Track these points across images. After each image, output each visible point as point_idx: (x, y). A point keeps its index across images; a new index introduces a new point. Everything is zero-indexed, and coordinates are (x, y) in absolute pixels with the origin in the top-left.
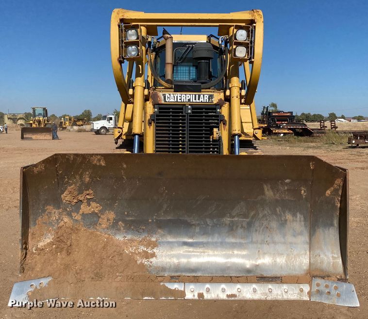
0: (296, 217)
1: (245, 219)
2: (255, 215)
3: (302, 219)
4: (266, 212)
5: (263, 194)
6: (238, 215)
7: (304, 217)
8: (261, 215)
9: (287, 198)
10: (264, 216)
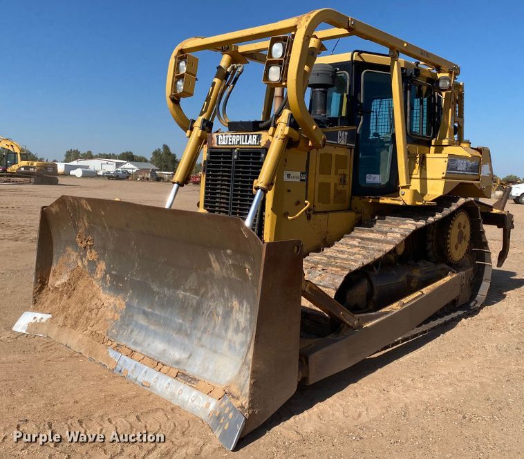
0: (243, 306)
1: (195, 296)
2: (204, 293)
3: (249, 310)
4: (214, 291)
5: (210, 266)
6: (190, 290)
7: (251, 307)
8: (209, 295)
9: (233, 276)
10: (213, 296)
